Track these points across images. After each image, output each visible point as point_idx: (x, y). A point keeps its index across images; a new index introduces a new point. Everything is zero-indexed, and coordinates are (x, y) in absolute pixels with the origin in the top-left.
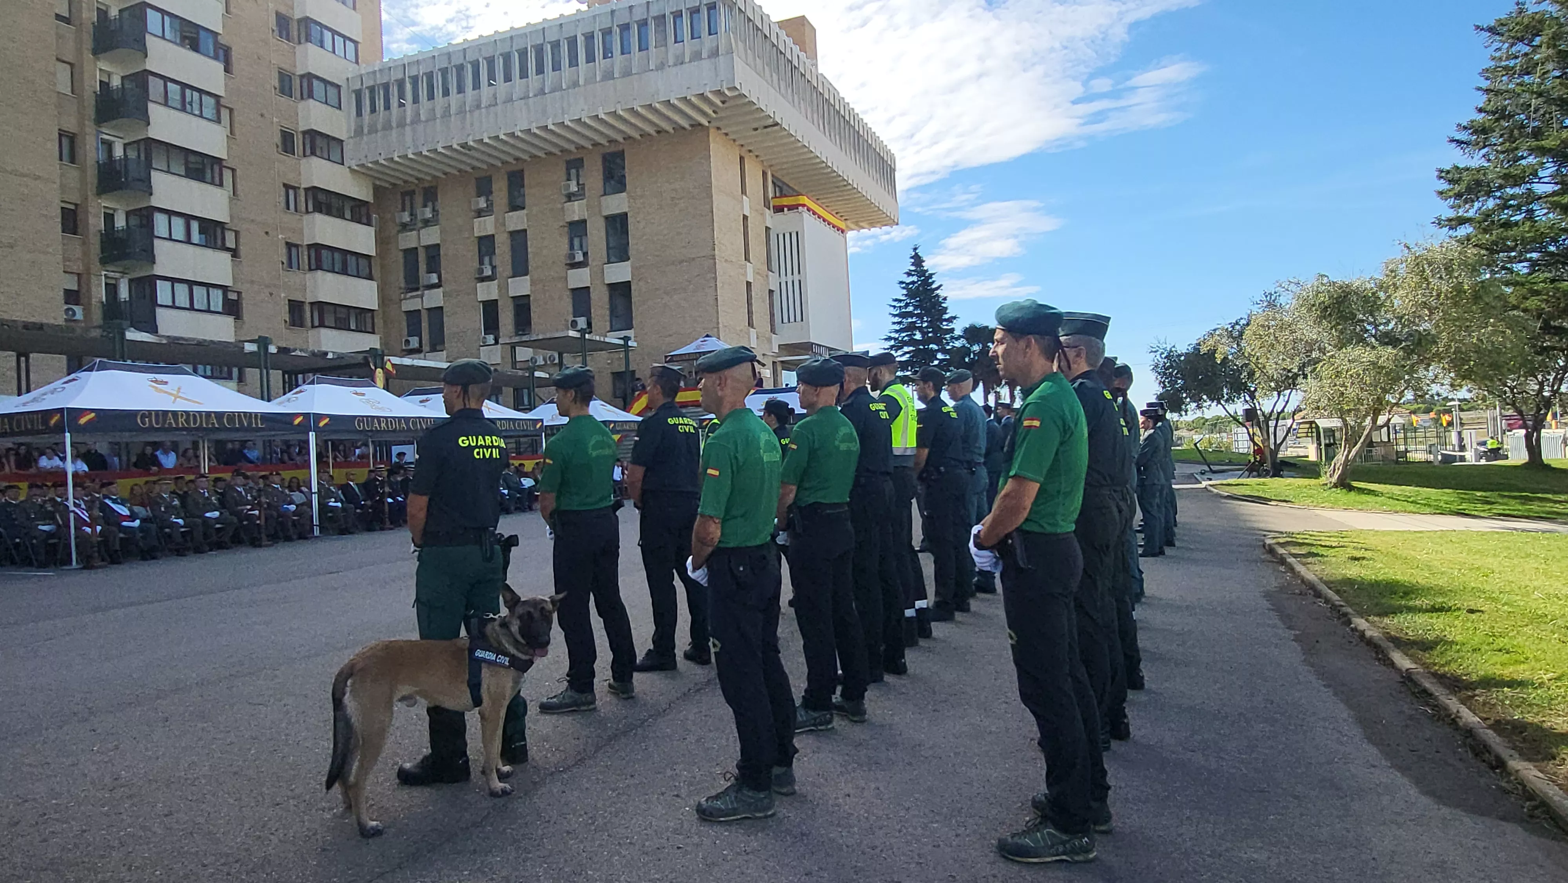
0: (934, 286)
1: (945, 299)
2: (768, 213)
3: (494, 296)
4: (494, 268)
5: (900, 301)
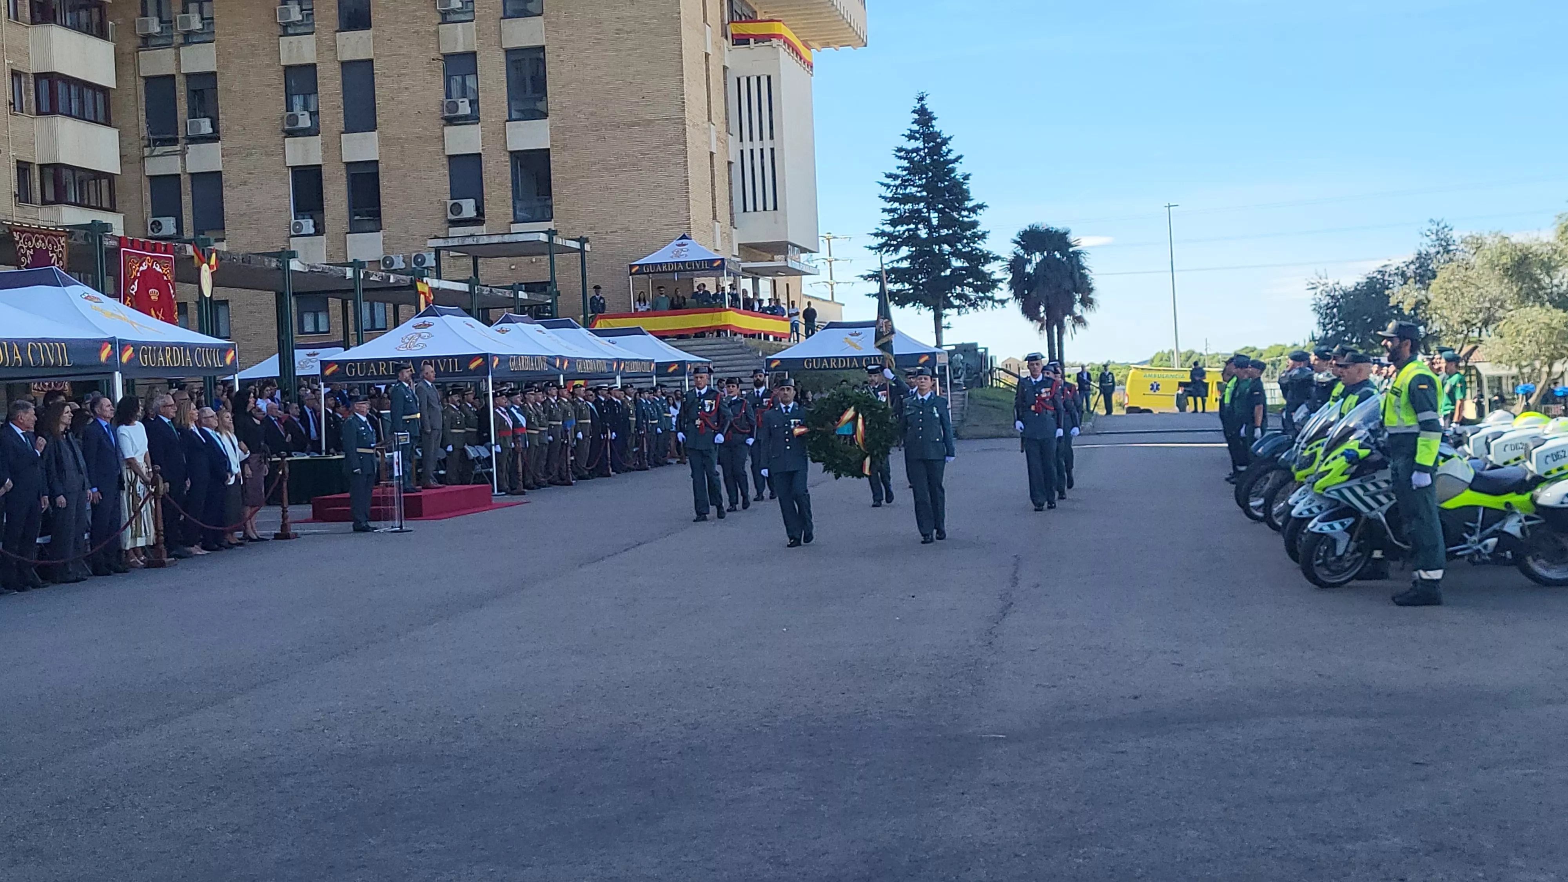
0: (951, 157)
1: (966, 177)
2: (727, 44)
3: (315, 159)
4: (314, 115)
5: (896, 177)
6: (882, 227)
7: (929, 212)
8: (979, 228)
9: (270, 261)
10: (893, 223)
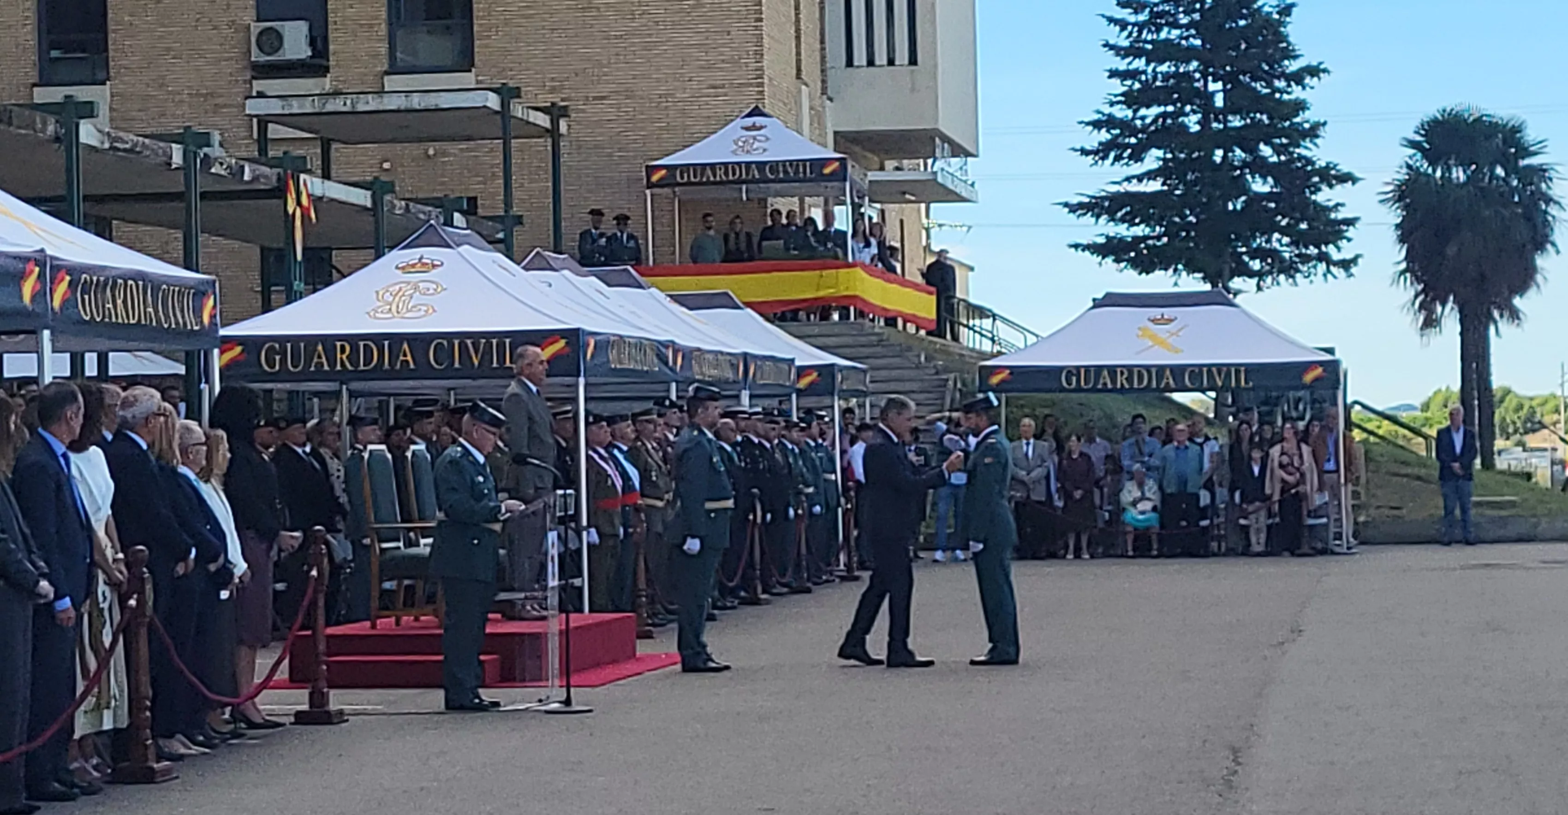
6: (1107, 110)
7: (1205, 77)
8: (1307, 114)
9: (45, 123)
10: (1131, 100)
